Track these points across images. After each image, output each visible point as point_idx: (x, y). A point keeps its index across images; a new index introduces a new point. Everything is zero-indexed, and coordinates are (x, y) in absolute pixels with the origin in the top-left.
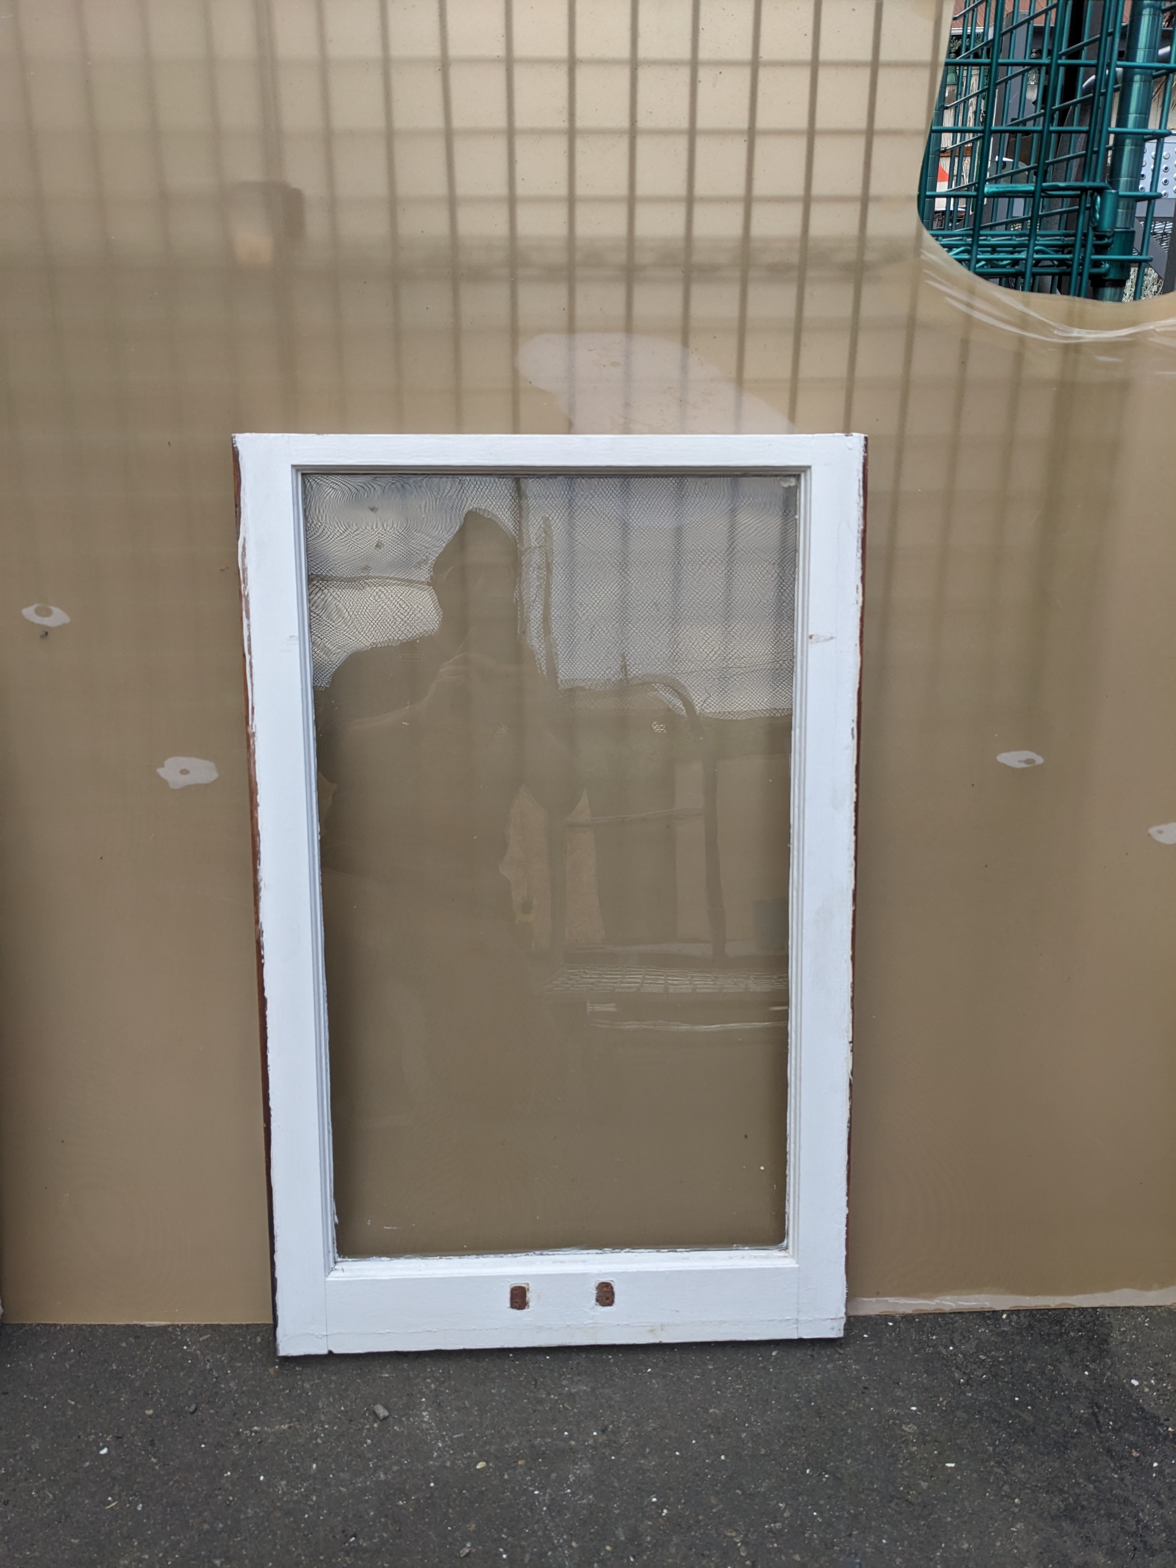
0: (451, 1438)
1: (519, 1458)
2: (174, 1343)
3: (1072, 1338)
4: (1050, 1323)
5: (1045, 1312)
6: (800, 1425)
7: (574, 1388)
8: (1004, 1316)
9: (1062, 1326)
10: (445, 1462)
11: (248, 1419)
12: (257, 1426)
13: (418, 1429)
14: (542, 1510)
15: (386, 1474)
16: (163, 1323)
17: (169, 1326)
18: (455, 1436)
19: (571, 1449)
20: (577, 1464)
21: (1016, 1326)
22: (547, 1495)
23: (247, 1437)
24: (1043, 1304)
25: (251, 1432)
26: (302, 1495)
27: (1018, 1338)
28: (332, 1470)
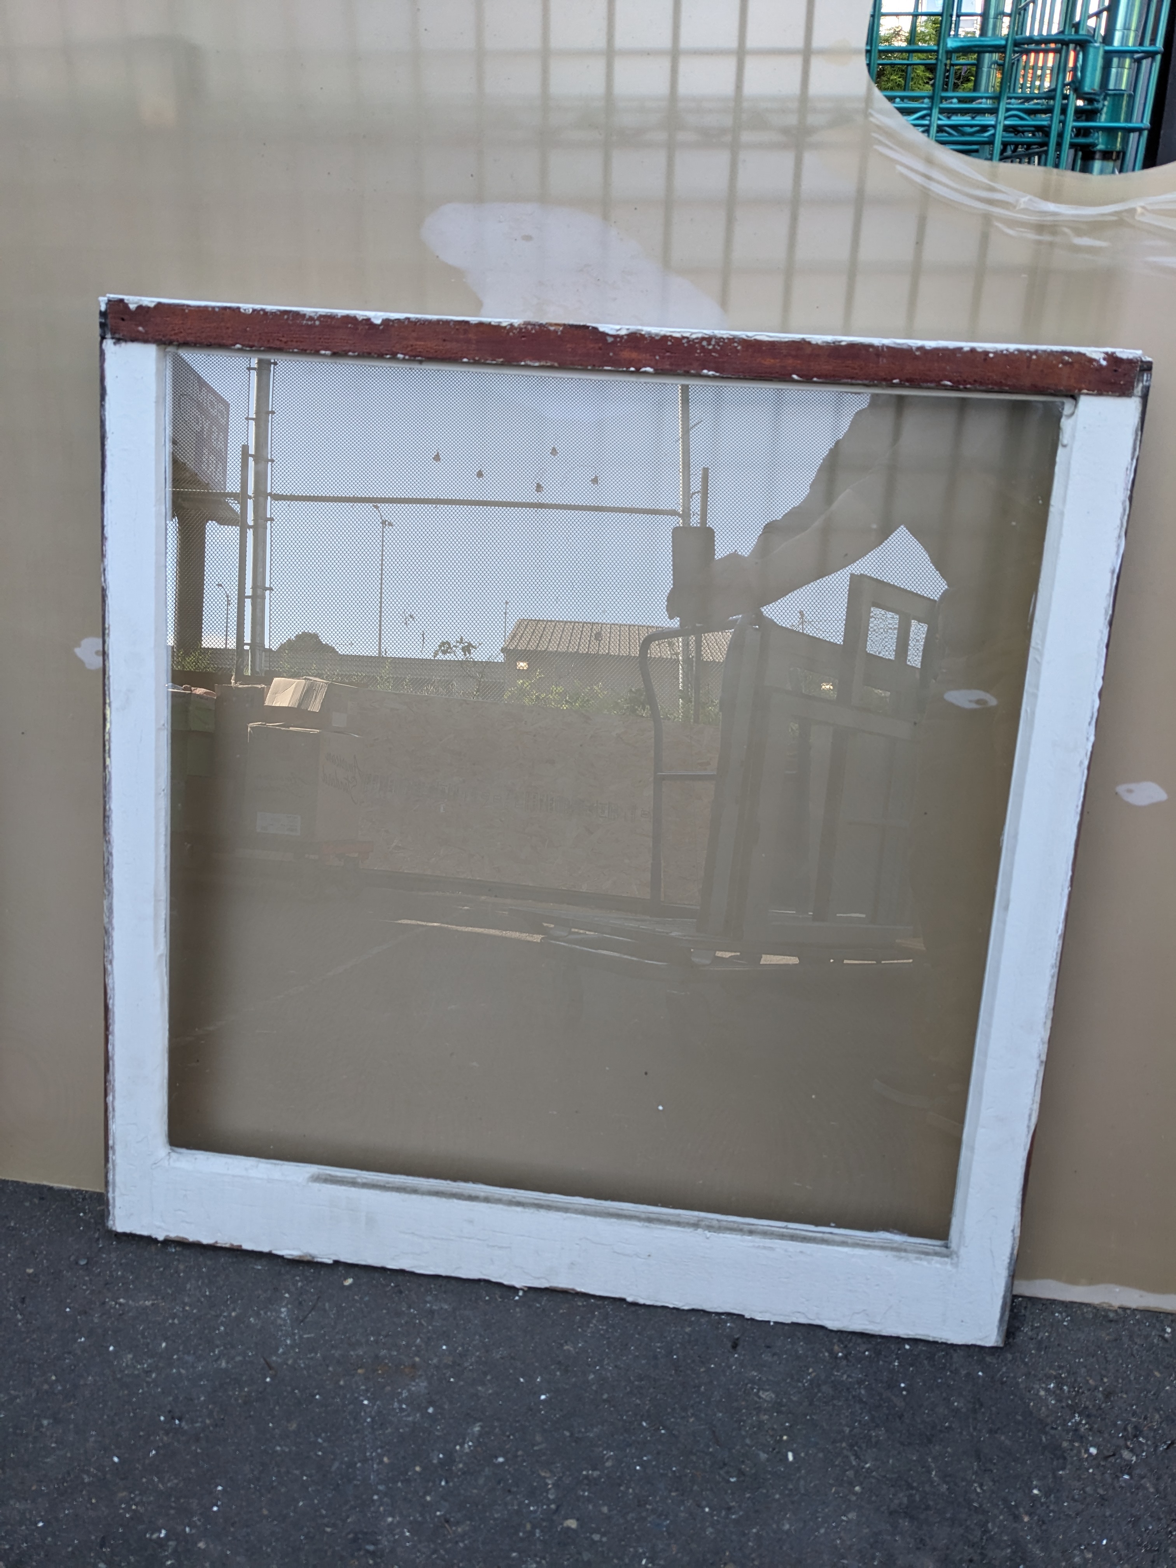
0: (301, 1337)
1: (360, 1367)
2: (74, 1208)
6: (653, 1375)
7: (436, 1306)
10: (287, 1359)
11: (118, 1290)
12: (123, 1298)
13: (272, 1323)
14: (365, 1421)
15: (227, 1363)
19: (413, 1365)
22: (376, 1407)
23: (111, 1307)
26: (143, 1371)
28: (179, 1351)
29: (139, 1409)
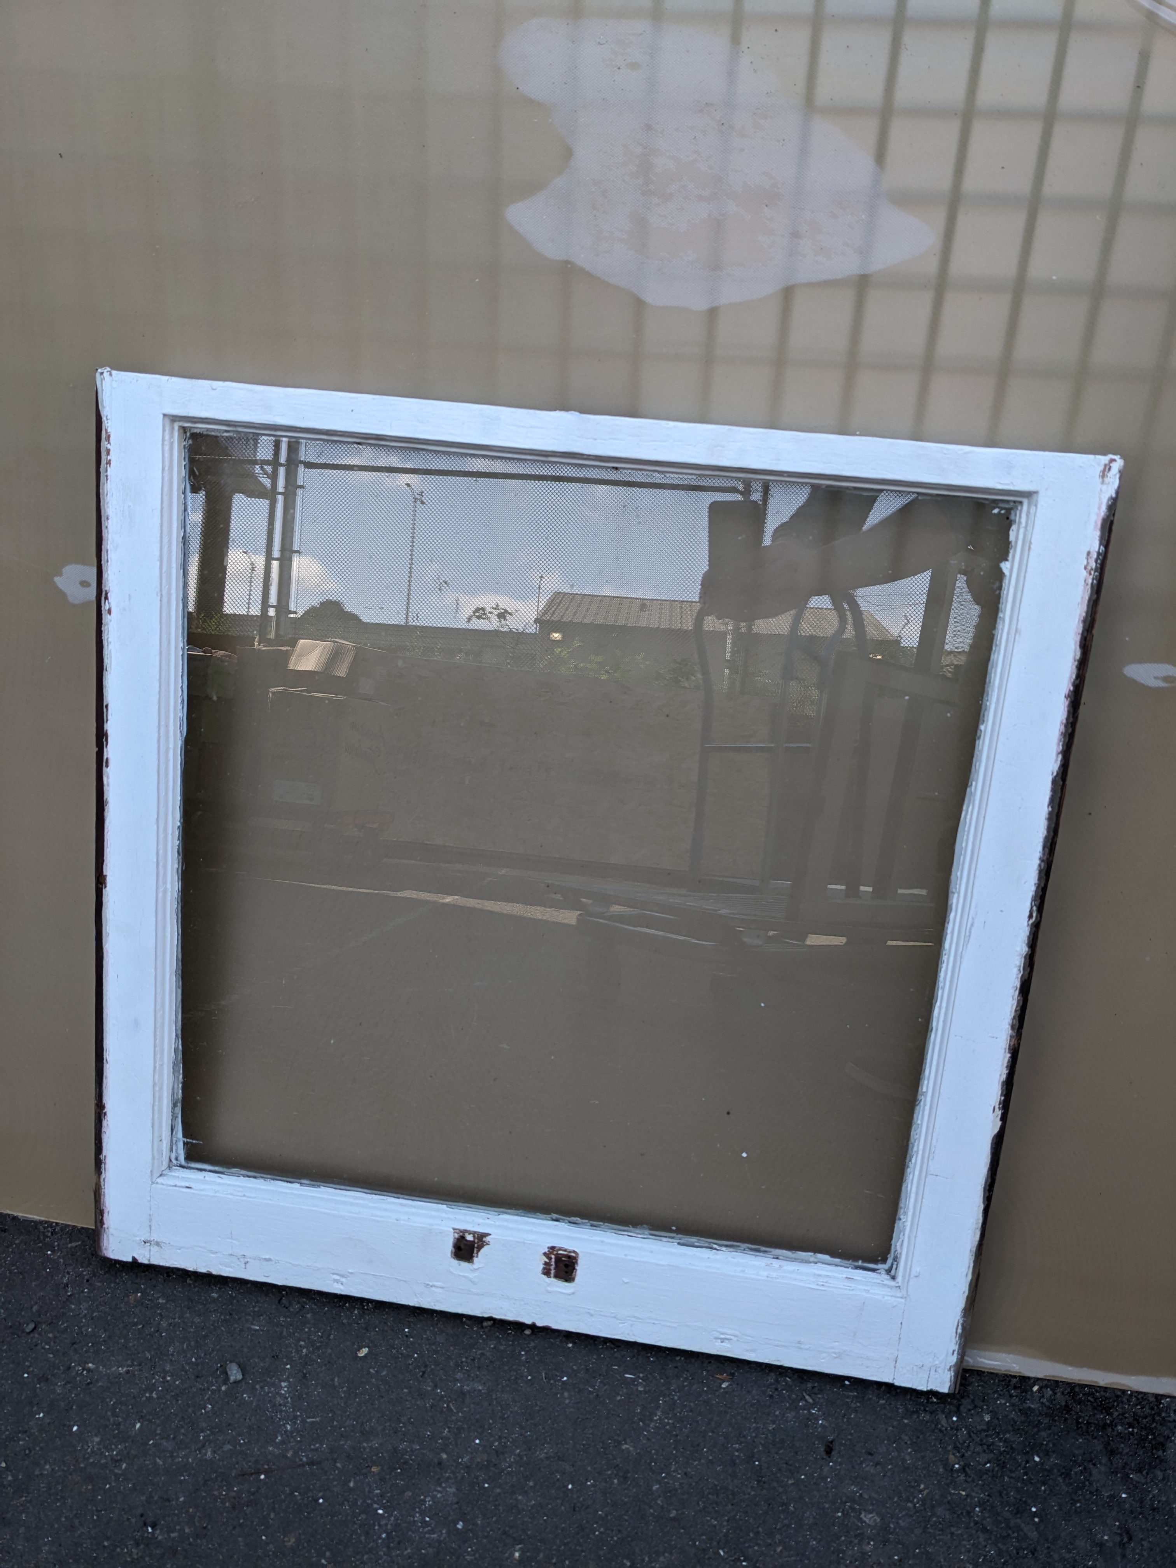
0: (303, 1421)
1: (375, 1463)
2: (41, 1245)
3: (1121, 1434)
4: (1095, 1408)
5: (1092, 1390)
6: (730, 1488)
7: (468, 1386)
8: (1036, 1388)
9: (1110, 1414)
10: (287, 1451)
11: (86, 1352)
12: (92, 1362)
13: (270, 1401)
14: (380, 1537)
15: (214, 1452)
16: (37, 1218)
17: (41, 1222)
18: (308, 1420)
19: (440, 1464)
20: (440, 1485)
21: (1047, 1404)
22: (392, 1518)
23: (77, 1374)
24: (1090, 1379)
25: (84, 1369)
26: (112, 1459)
27: (1046, 1421)
28: (157, 1435)
29: (105, 1510)
